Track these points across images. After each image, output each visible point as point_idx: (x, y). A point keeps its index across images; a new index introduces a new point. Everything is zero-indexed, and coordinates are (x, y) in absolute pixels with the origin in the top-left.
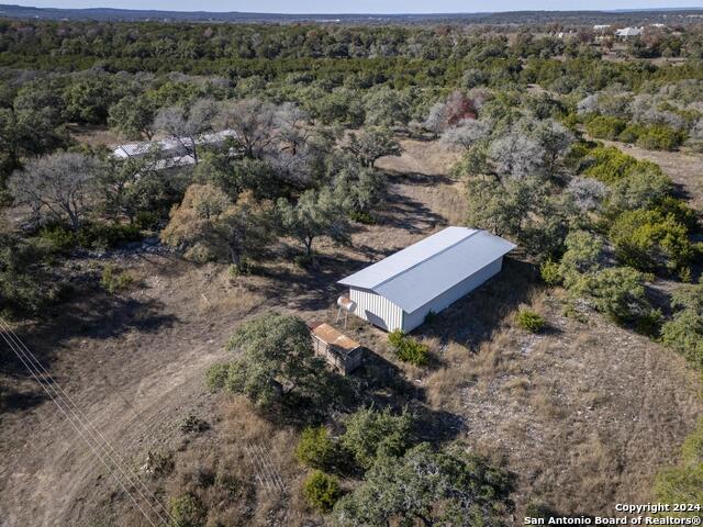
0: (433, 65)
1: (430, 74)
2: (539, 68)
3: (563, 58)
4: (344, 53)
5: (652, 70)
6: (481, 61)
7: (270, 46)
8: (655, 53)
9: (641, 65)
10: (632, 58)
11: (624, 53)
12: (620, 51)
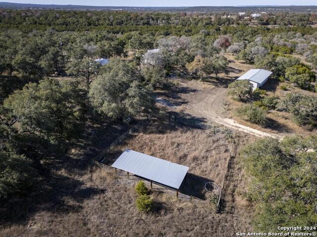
0: (186, 28)
1: (186, 32)
2: (227, 29)
3: (235, 26)
4: (148, 23)
5: (268, 29)
6: (205, 27)
7: (118, 21)
8: (267, 23)
9: (265, 28)
10: (259, 25)
11: (255, 23)
12: (254, 23)
